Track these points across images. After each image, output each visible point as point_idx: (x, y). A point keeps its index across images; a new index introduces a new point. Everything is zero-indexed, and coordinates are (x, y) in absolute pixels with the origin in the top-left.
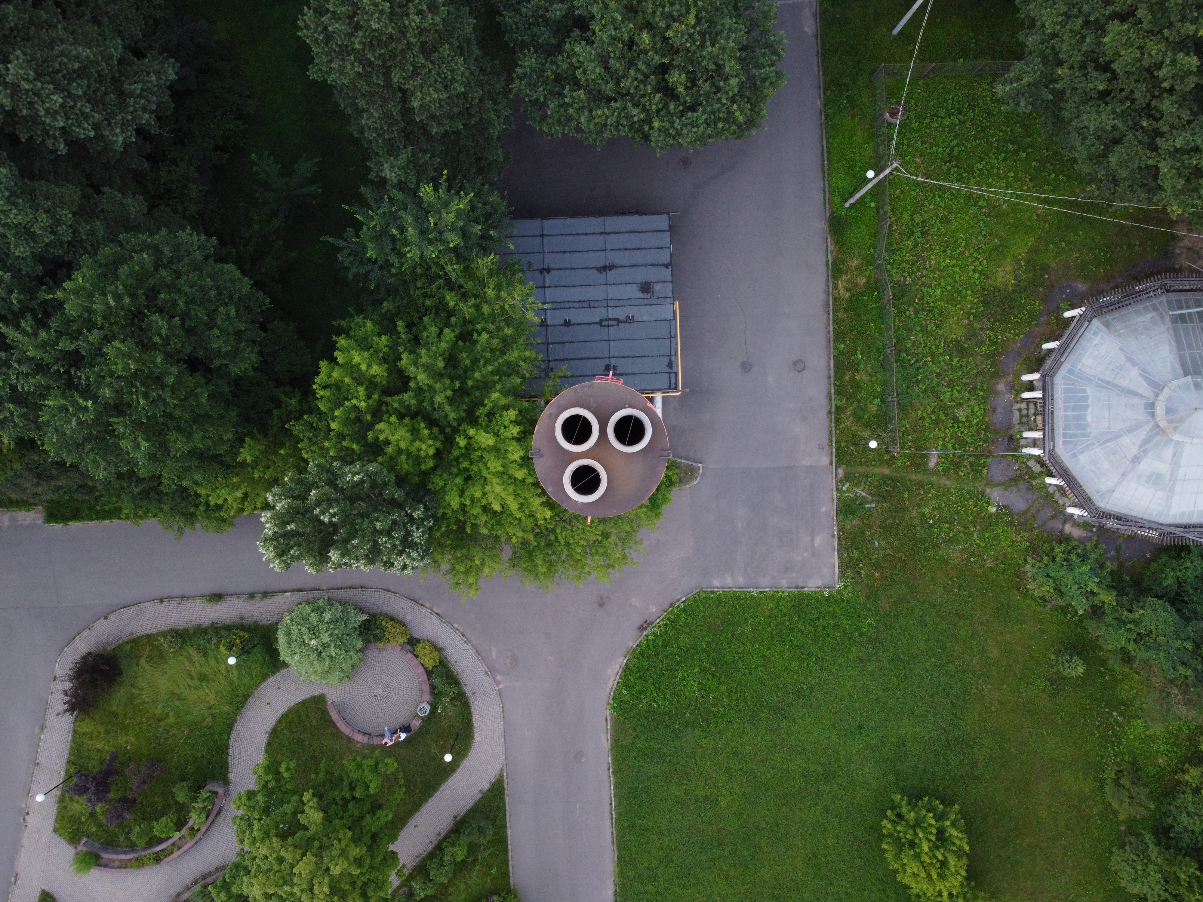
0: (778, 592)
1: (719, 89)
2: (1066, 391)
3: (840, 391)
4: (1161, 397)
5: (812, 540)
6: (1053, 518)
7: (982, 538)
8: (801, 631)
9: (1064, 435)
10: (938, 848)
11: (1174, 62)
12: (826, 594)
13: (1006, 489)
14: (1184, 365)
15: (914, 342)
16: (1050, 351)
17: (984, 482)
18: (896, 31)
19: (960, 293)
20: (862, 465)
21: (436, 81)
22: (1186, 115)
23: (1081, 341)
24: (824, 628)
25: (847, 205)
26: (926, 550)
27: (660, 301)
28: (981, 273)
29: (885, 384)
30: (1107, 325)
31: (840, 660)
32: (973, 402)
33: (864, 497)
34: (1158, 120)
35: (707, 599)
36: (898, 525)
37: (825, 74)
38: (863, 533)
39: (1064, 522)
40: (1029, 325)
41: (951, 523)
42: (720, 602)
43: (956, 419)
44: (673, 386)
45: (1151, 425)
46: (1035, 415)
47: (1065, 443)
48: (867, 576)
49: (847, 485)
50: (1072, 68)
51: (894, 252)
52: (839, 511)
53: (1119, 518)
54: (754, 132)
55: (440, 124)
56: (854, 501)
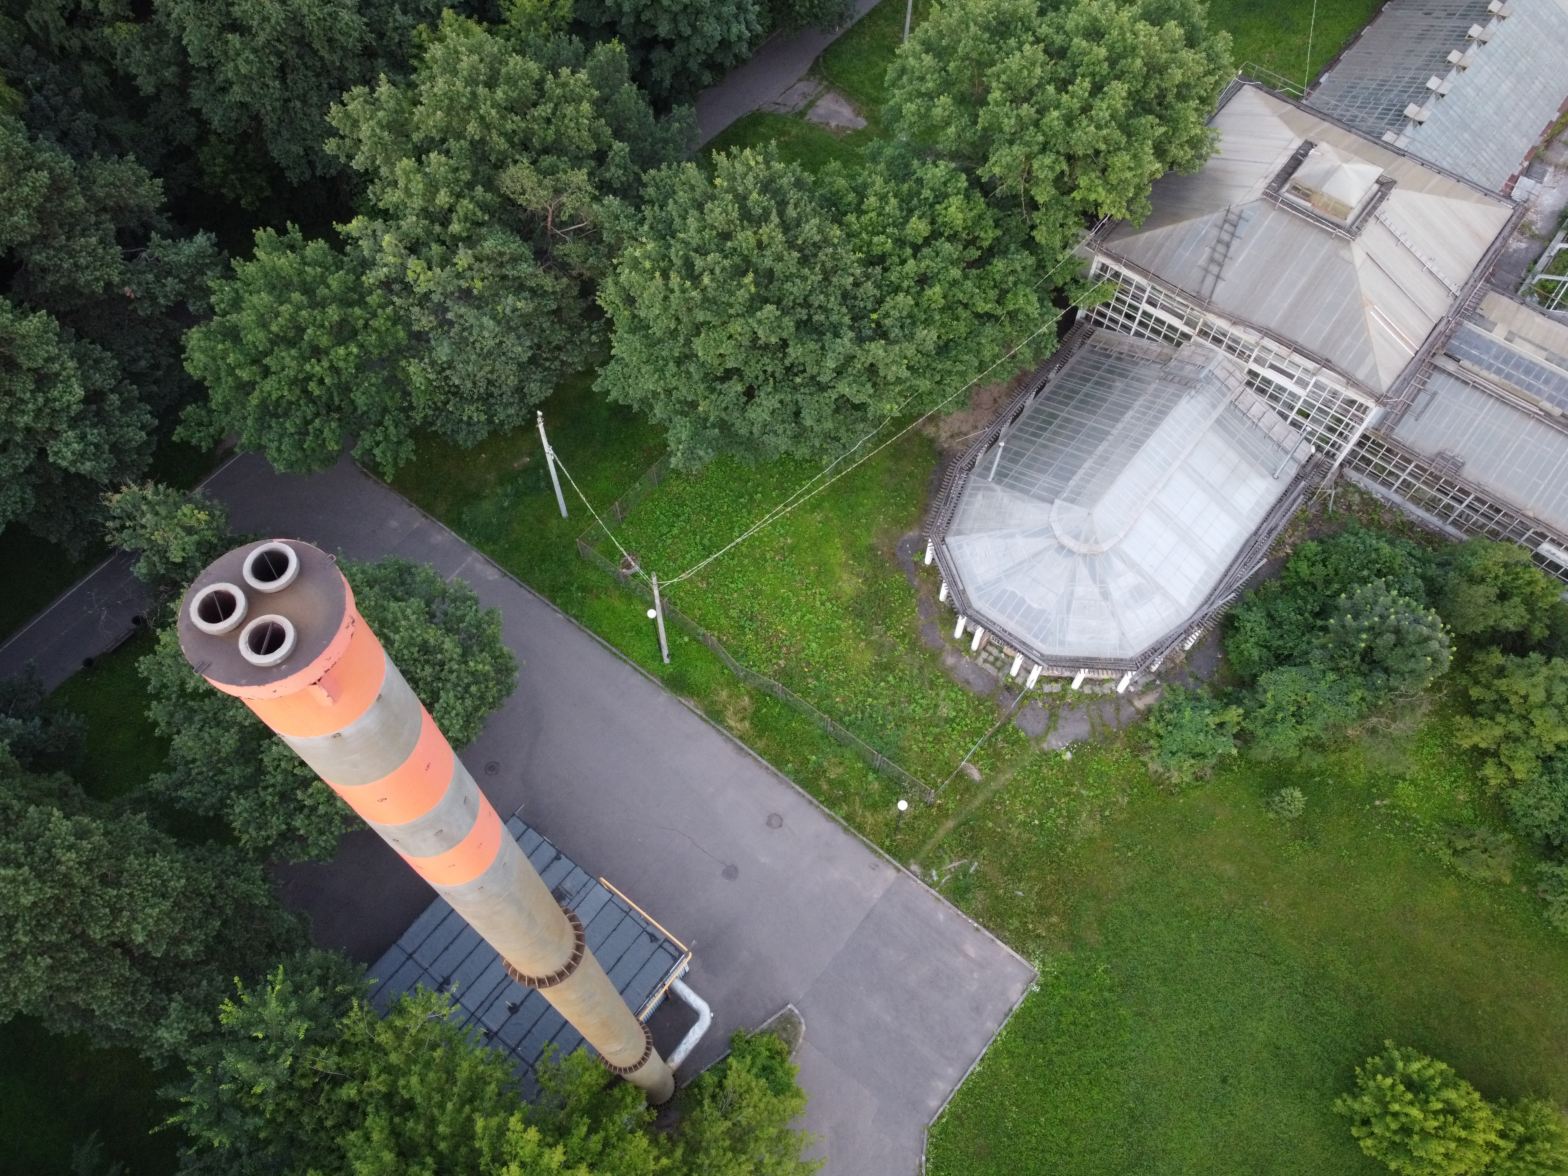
0: (995, 1041)
1: (442, 664)
2: (993, 605)
3: (832, 803)
4: (1058, 533)
5: (966, 956)
6: (1118, 709)
7: (1090, 787)
8: (1060, 1053)
9: (1036, 636)
10: (1427, 1101)
11: (760, 322)
12: (1036, 989)
13: (1055, 729)
14: (1043, 500)
15: (844, 702)
16: (949, 596)
17: (1033, 743)
18: (564, 513)
19: (831, 629)
20: (924, 842)
21: (146, 900)
22: (812, 346)
23: (958, 562)
24: (1074, 1023)
25: (667, 661)
26: (1063, 849)
27: (582, 894)
28: (829, 600)
29: (859, 756)
30: (959, 533)
31: (1127, 1037)
32: (943, 693)
33: (960, 866)
34: (804, 371)
35: (944, 1130)
36: (1016, 855)
37: (541, 591)
38: (997, 897)
39: (1130, 702)
40: (912, 596)
41: (1052, 804)
42: (958, 1118)
43: (949, 721)
44: (676, 954)
45: (1080, 559)
46: (1001, 651)
47: (1043, 641)
48: (1048, 929)
49: (934, 873)
50: (706, 398)
51: (745, 655)
52: (956, 903)
53: (1155, 650)
54: (517, 674)
55: (190, 942)
56: (956, 878)
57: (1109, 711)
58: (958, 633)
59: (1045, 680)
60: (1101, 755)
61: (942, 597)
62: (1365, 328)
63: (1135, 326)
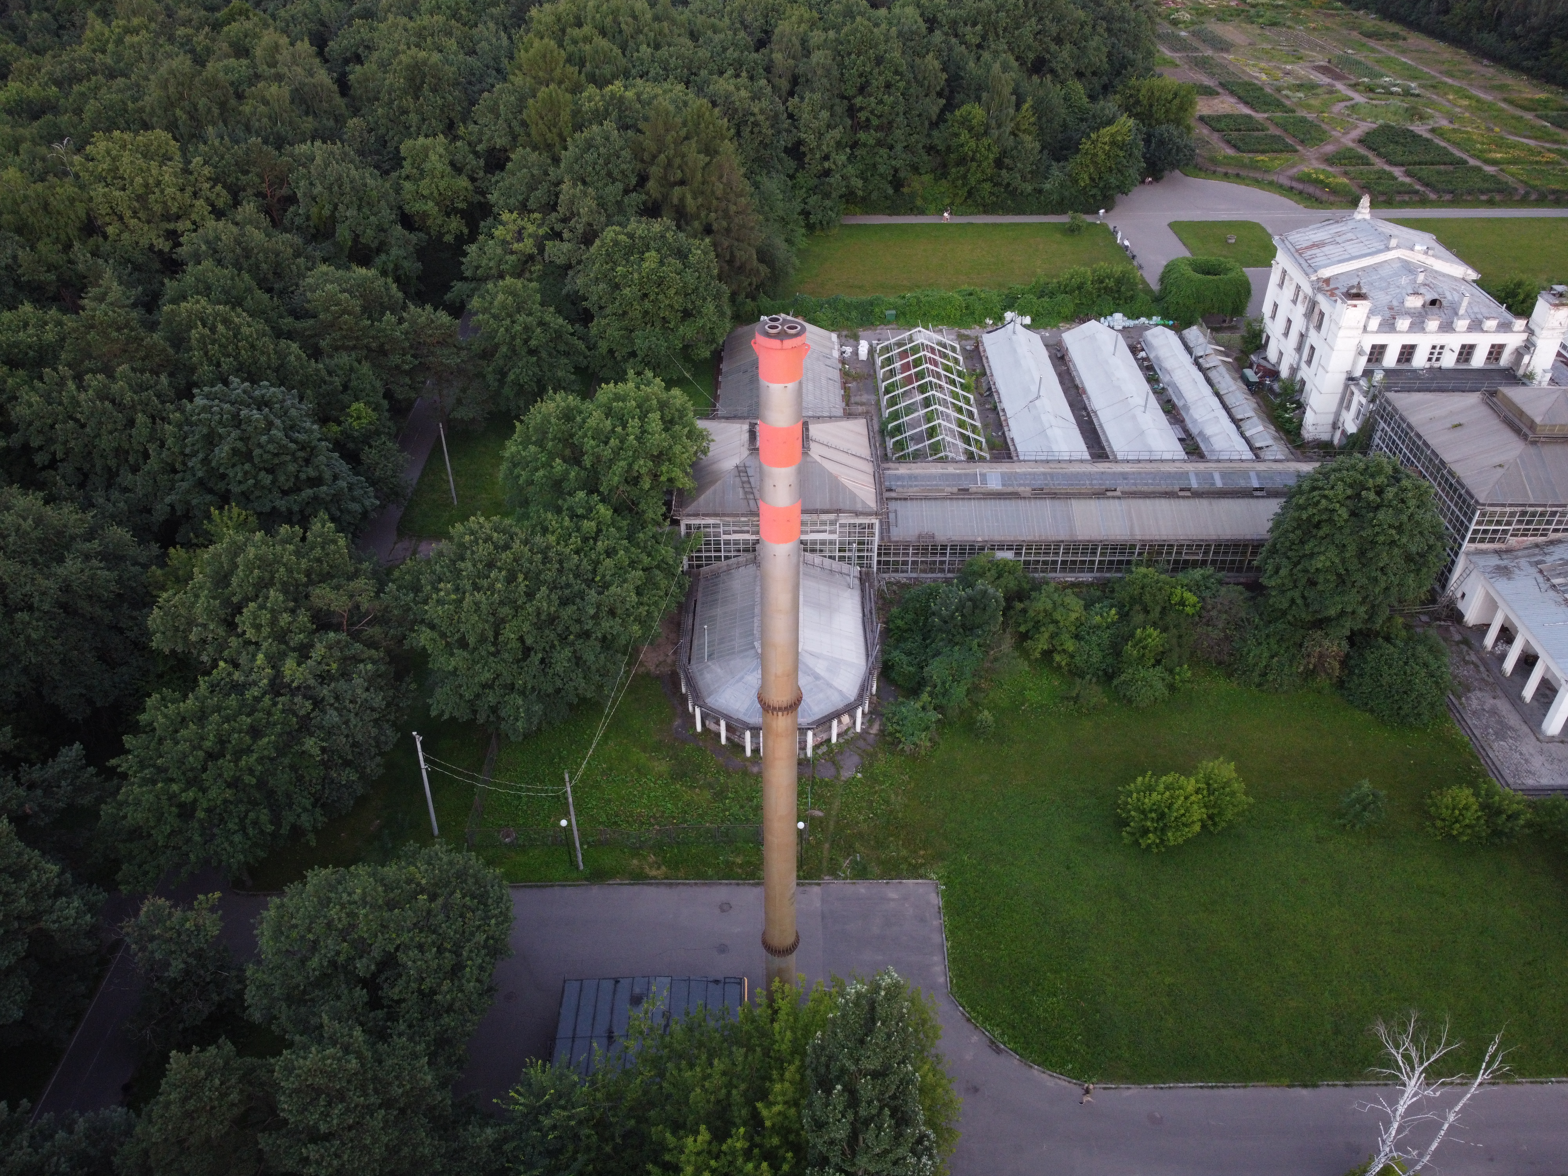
0: (945, 926)
3: (751, 876)
5: (893, 899)
6: (865, 740)
8: (982, 909)
12: (943, 888)
13: (842, 768)
17: (836, 781)
18: (436, 831)
19: (672, 793)
20: (820, 862)
24: (976, 891)
25: (582, 867)
26: (897, 818)
28: (657, 780)
29: (747, 841)
31: (1007, 880)
33: (851, 861)
35: (958, 987)
36: (875, 837)
38: (883, 862)
39: (870, 730)
40: (705, 752)
41: (872, 802)
42: (960, 976)
44: (738, 981)
48: (923, 859)
49: (840, 873)
51: (629, 836)
52: (864, 879)
56: (853, 868)
57: (861, 743)
58: (748, 753)
59: (816, 747)
60: (876, 764)
61: (723, 741)
62: (845, 487)
63: (723, 554)
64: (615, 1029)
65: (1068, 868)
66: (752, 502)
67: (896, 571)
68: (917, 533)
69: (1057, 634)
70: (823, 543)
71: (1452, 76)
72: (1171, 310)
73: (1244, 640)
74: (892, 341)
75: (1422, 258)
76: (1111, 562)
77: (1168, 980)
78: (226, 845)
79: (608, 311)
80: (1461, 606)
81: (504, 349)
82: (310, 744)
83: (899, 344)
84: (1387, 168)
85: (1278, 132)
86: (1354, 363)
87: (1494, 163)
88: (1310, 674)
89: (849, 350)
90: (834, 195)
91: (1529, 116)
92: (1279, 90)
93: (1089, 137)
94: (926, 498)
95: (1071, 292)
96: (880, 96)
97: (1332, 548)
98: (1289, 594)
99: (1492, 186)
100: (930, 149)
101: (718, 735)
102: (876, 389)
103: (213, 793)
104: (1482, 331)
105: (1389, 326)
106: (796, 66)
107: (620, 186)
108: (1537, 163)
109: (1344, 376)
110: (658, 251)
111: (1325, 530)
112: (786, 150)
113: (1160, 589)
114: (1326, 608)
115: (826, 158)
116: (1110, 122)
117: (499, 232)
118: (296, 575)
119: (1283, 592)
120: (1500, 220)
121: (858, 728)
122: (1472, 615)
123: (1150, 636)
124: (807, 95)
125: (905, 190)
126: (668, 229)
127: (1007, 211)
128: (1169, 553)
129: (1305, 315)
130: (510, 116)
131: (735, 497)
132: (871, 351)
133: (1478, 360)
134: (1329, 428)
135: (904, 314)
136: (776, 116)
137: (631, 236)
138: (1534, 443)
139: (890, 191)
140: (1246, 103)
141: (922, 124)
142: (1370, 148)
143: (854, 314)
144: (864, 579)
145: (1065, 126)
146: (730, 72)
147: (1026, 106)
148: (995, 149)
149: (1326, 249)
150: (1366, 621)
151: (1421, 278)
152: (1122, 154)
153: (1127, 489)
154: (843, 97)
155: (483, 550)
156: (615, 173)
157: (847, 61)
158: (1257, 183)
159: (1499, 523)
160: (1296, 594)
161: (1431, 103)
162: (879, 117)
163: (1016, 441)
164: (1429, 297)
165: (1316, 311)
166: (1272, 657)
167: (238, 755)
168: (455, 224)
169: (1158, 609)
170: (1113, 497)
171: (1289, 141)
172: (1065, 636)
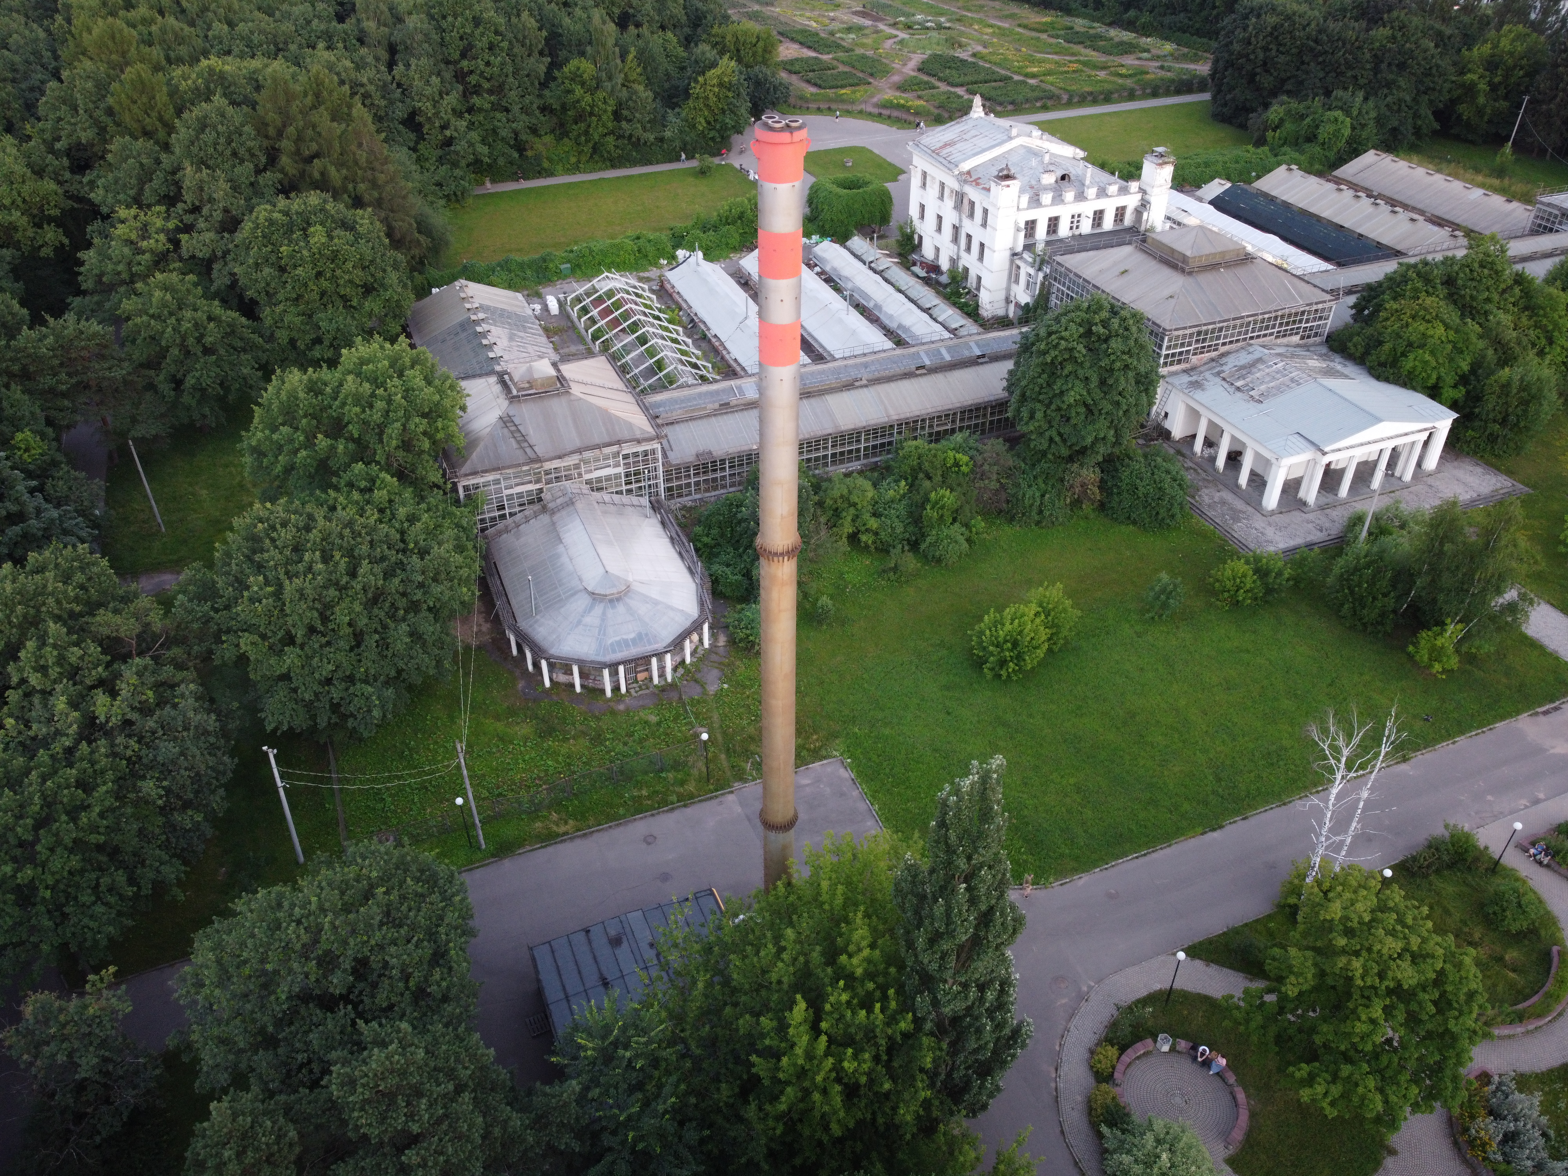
0: (866, 794)
2: (613, 651)
3: (663, 804)
6: (716, 654)
7: (752, 686)
9: (650, 644)
12: (849, 762)
13: (706, 683)
17: (705, 696)
18: (301, 858)
19: (547, 750)
20: (723, 772)
24: (879, 756)
25: (484, 845)
27: (626, 926)
28: (525, 743)
29: (646, 773)
31: (901, 739)
39: (717, 647)
40: (564, 704)
43: (659, 723)
45: (625, 598)
46: (638, 681)
49: (747, 776)
51: (520, 803)
53: (702, 606)
57: (714, 657)
58: (609, 694)
59: (675, 669)
60: (737, 672)
61: (578, 689)
62: (618, 418)
63: (507, 511)
64: (606, 974)
65: (949, 713)
66: (528, 450)
67: (680, 496)
68: (694, 452)
69: (857, 516)
70: (608, 478)
71: (969, 10)
72: (827, 226)
73: (1018, 485)
74: (581, 291)
75: (1039, 143)
76: (874, 447)
77: (1072, 781)
78: (86, 921)
79: (281, 296)
80: (1167, 425)
81: (175, 351)
82: (149, 787)
83: (588, 294)
84: (953, 90)
85: (847, 69)
86: (1015, 239)
87: (1034, 76)
88: (1076, 503)
89: (538, 307)
90: (463, 163)
91: (1044, 36)
92: (832, 34)
93: (696, 81)
94: (692, 419)
95: (734, 223)
96: (486, 57)
97: (1077, 382)
98: (1047, 434)
99: (1042, 94)
100: (544, 109)
101: (572, 686)
102: (581, 339)
103: (56, 864)
104: (1107, 196)
105: (1035, 202)
106: (391, 34)
107: (249, 166)
108: (1067, 72)
109: (1007, 254)
110: (322, 224)
111: (1069, 368)
112: (404, 122)
113: (935, 456)
114: (1083, 438)
115: (444, 127)
116: (714, 65)
117: (121, 230)
118: (65, 605)
119: (1041, 434)
120: (1059, 120)
121: (706, 643)
122: (1177, 428)
123: (943, 496)
124: (413, 62)
125: (529, 153)
126: (325, 201)
127: (634, 163)
128: (923, 428)
129: (955, 208)
130: (91, 106)
131: (509, 448)
132: (561, 305)
133: (1108, 224)
134: (1003, 304)
135: (579, 266)
136: (385, 85)
137: (286, 213)
138: (1190, 273)
139: (516, 155)
140: (809, 47)
141: (532, 84)
142: (930, 75)
143: (529, 272)
144: (656, 506)
145: (667, 75)
146: (321, 45)
147: (631, 57)
148: (611, 102)
149: (958, 146)
150: (1114, 445)
151: (1047, 158)
152: (730, 94)
153: (871, 376)
154: (448, 63)
155: (286, 535)
156: (242, 151)
157: (444, 24)
158: (848, 113)
159: (1182, 345)
160: (1053, 433)
161: (962, 34)
162: (488, 80)
163: (740, 360)
164: (1060, 173)
165: (966, 202)
166: (1043, 496)
167: (73, 814)
168: (51, 235)
169: (939, 472)
170: (861, 387)
171: (861, 75)
172: (866, 516)
